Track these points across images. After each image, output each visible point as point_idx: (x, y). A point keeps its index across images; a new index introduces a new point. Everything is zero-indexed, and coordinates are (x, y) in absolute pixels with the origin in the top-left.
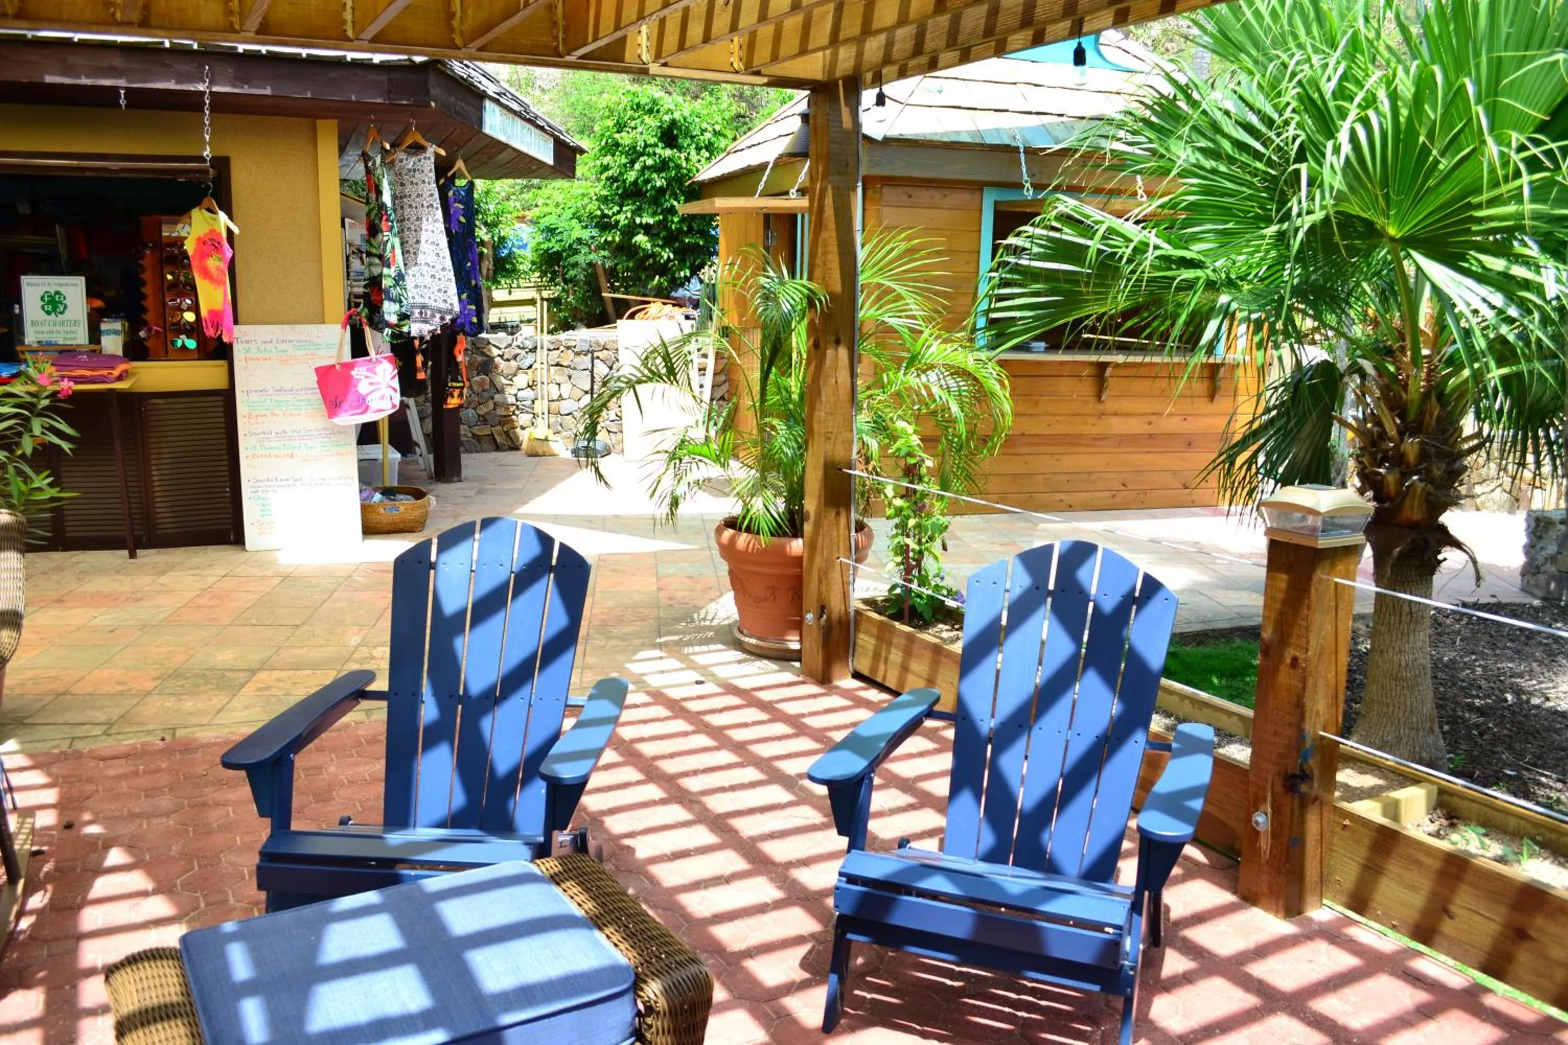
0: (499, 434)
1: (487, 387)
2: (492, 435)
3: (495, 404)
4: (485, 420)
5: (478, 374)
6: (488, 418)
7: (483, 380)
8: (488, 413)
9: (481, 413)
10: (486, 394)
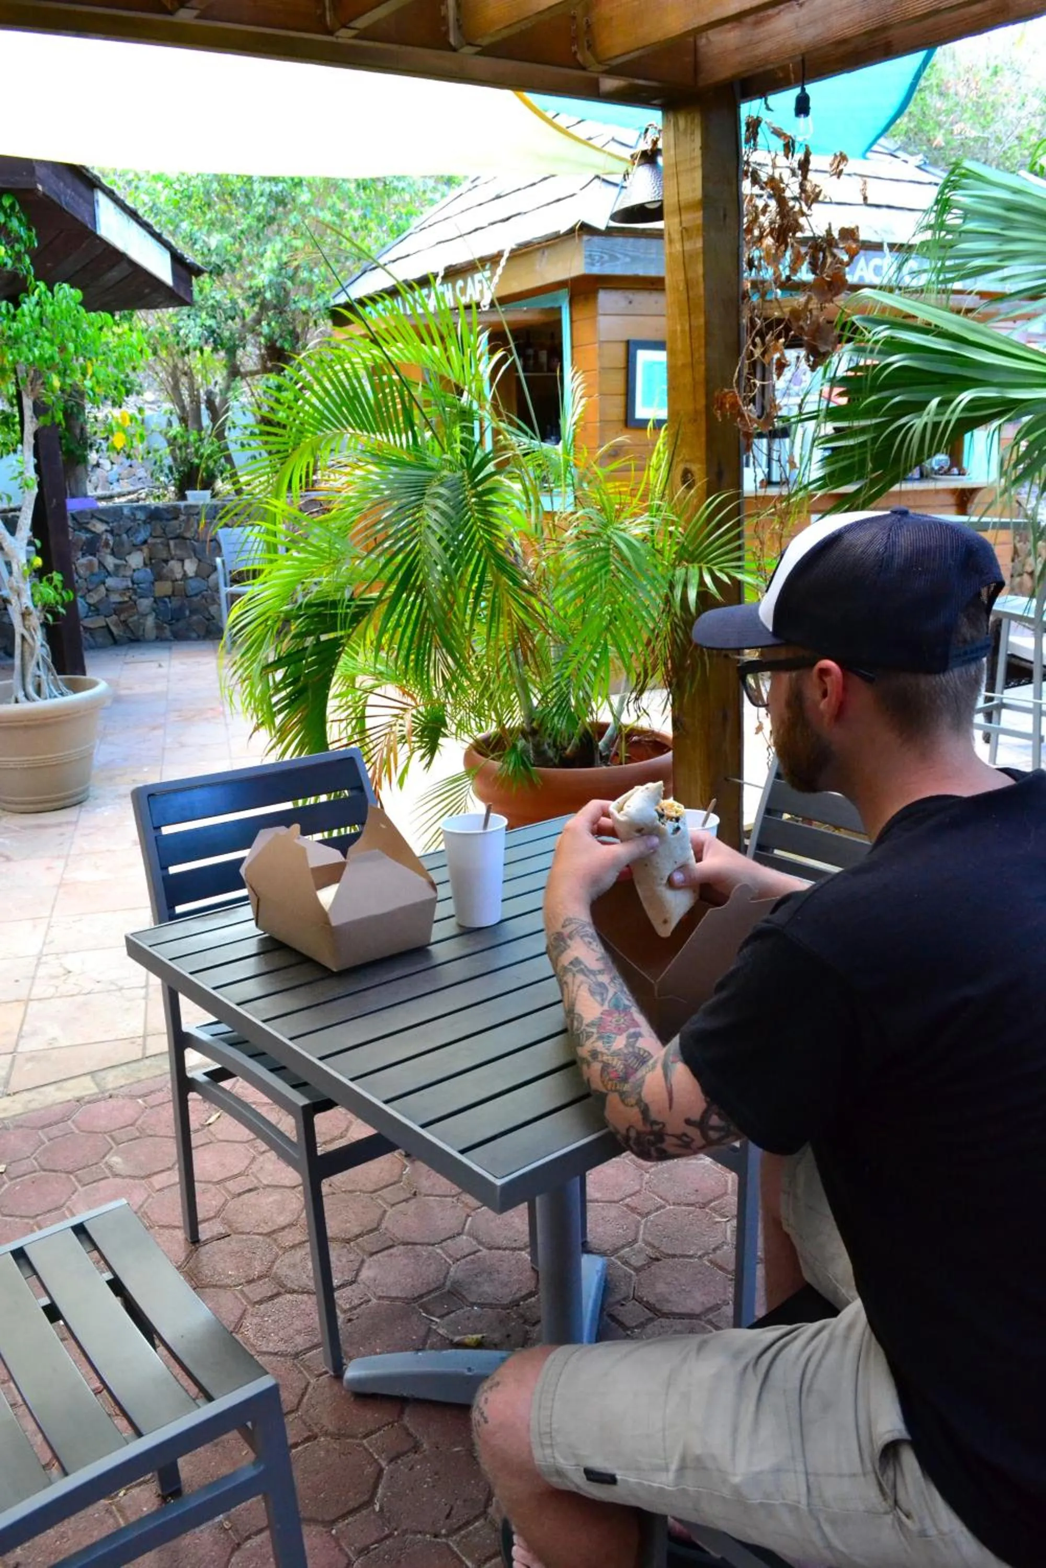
0: (116, 625)
1: (96, 570)
2: (107, 626)
3: (107, 590)
4: (97, 610)
5: (83, 555)
6: (101, 607)
7: (91, 561)
8: (100, 601)
9: (91, 601)
10: (94, 579)
